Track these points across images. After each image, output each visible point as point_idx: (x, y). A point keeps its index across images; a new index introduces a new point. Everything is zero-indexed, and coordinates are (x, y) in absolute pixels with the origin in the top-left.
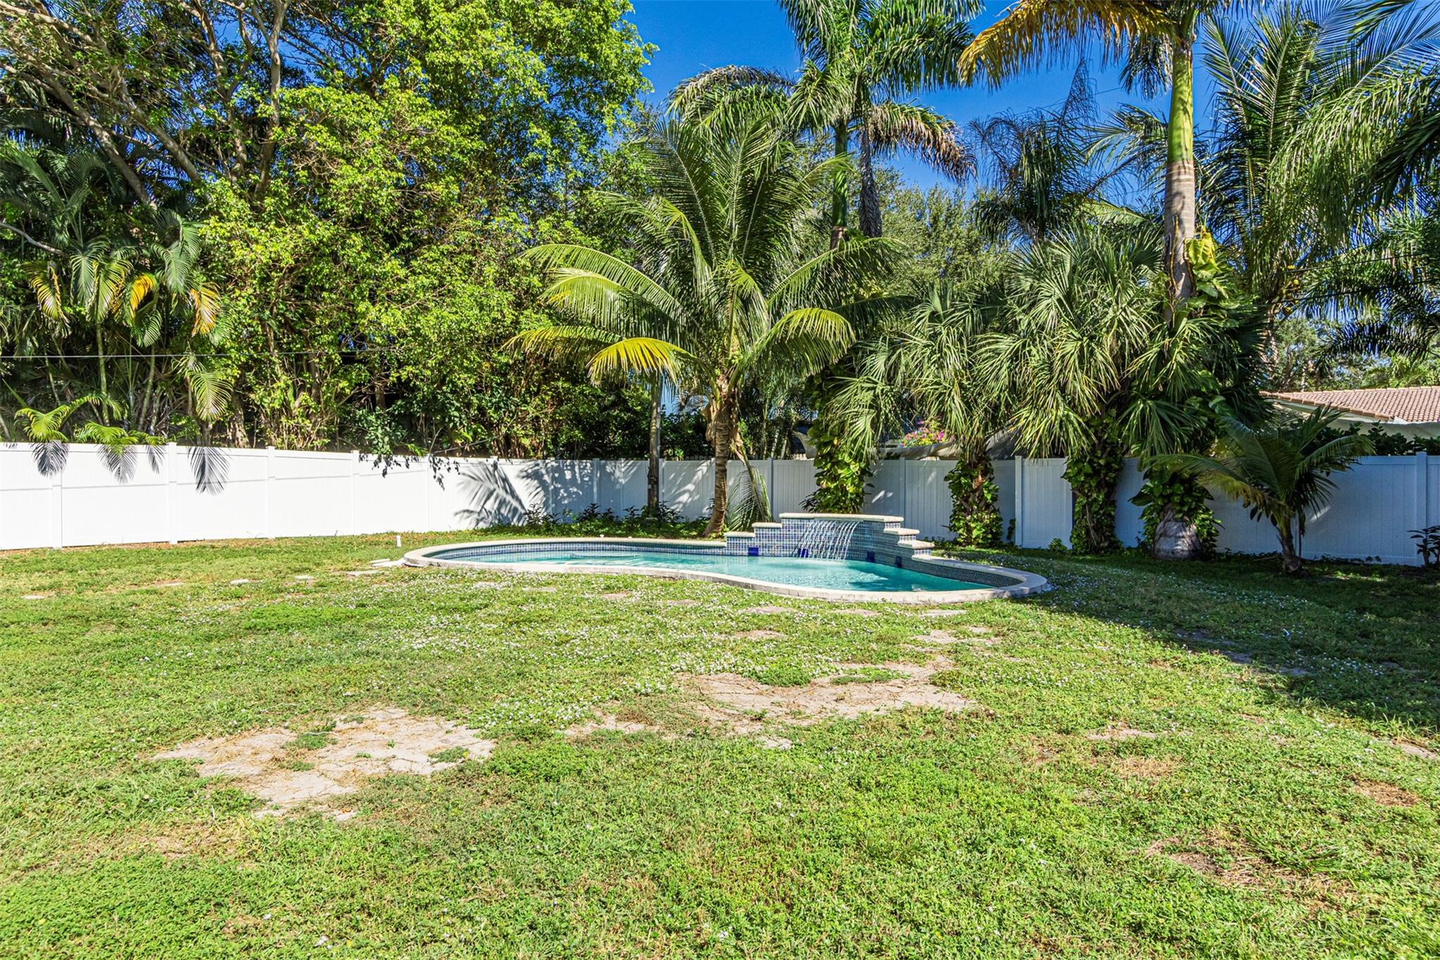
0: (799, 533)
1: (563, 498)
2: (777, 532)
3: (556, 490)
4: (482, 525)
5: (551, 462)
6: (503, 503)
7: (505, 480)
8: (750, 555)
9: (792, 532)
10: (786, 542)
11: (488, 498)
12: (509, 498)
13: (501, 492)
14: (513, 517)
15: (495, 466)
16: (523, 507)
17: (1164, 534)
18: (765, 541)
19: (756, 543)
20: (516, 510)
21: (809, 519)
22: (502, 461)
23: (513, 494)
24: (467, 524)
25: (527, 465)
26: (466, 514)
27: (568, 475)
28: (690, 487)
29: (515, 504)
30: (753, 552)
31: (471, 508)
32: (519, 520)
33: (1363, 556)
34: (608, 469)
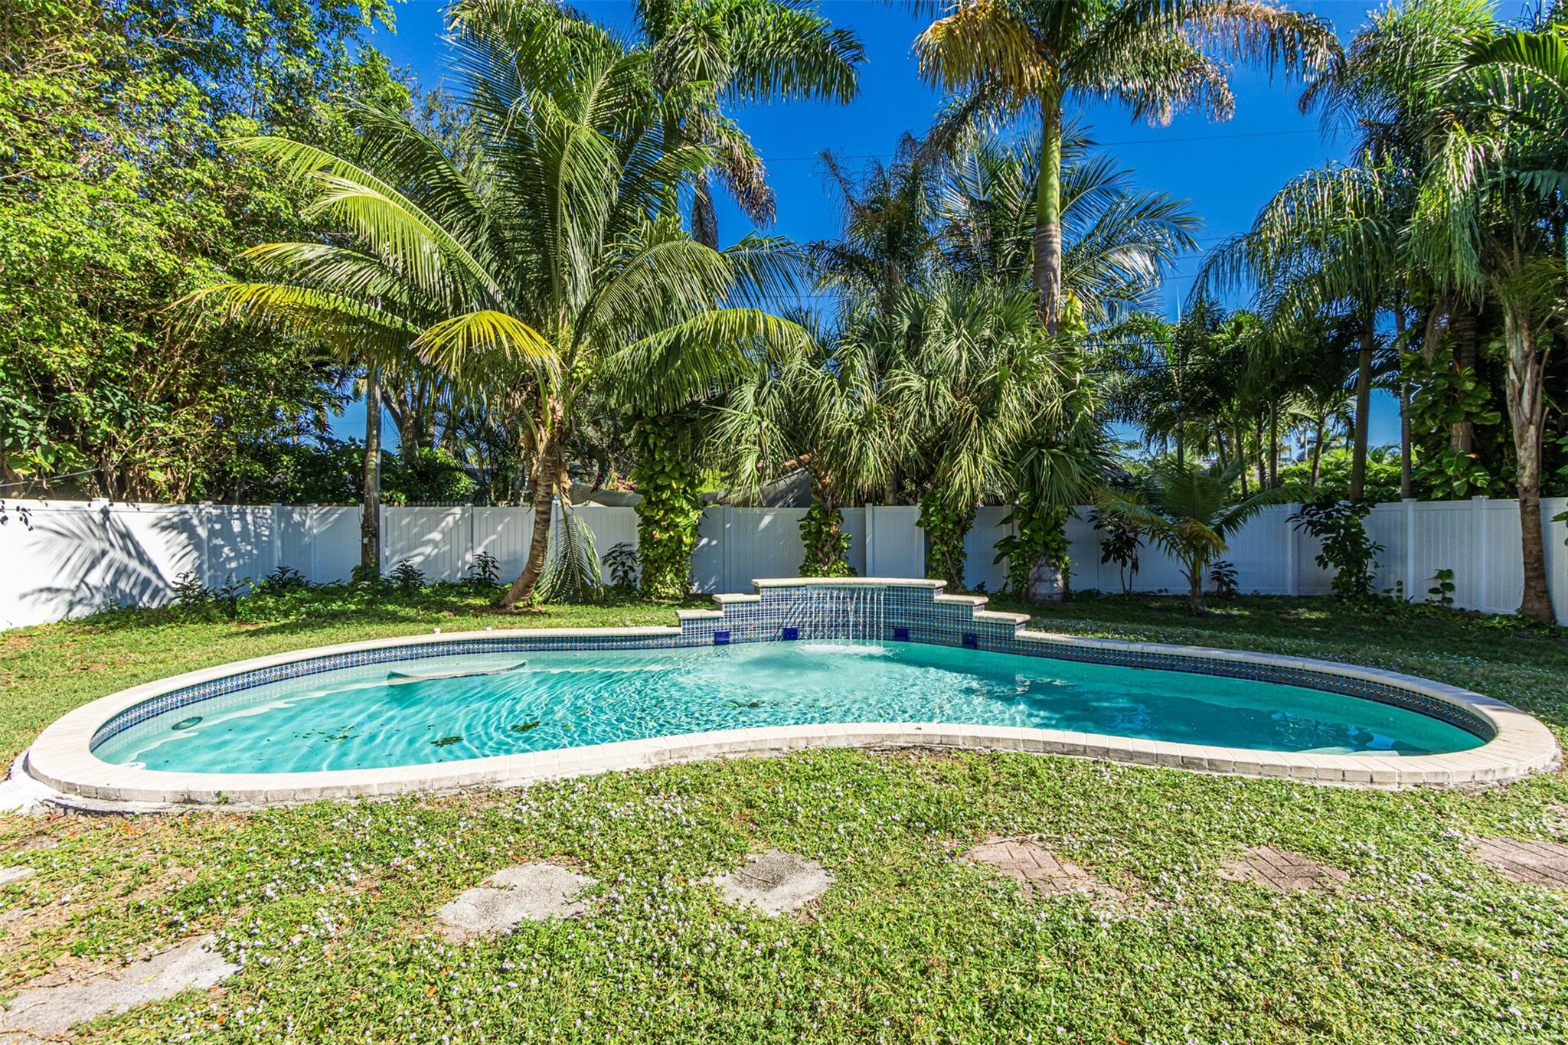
0: (784, 607)
1: (229, 559)
2: (754, 608)
3: (216, 551)
4: (80, 612)
5: (207, 508)
6: (122, 572)
7: (126, 536)
8: (717, 643)
9: (775, 606)
10: (767, 620)
11: (92, 566)
12: (134, 564)
13: (118, 555)
14: (142, 594)
15: (105, 512)
16: (160, 577)
17: (1039, 579)
18: (737, 622)
19: (725, 625)
20: (147, 582)
21: (798, 587)
22: (119, 506)
23: (141, 557)
24: (48, 613)
25: (168, 511)
26: (45, 595)
27: (237, 526)
28: (436, 536)
29: (145, 572)
30: (721, 639)
31: (56, 585)
32: (152, 598)
33: (1155, 589)
34: (296, 517)
